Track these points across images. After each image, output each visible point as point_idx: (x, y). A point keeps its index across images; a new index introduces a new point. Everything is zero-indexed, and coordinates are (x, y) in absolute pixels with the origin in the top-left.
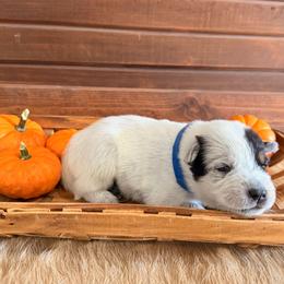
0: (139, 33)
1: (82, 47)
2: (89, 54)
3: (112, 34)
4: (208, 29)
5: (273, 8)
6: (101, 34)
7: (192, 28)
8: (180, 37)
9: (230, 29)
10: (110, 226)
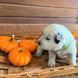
0: (40, 7)
3: (32, 8)
4: (58, 6)
6: (29, 7)
7: (54, 6)
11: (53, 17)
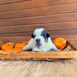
0: (40, 24)
1: (29, 29)
2: (30, 30)
5: (71, 14)
8: (49, 24)
9: (61, 21)
10: (22, 56)
11: (51, 30)
